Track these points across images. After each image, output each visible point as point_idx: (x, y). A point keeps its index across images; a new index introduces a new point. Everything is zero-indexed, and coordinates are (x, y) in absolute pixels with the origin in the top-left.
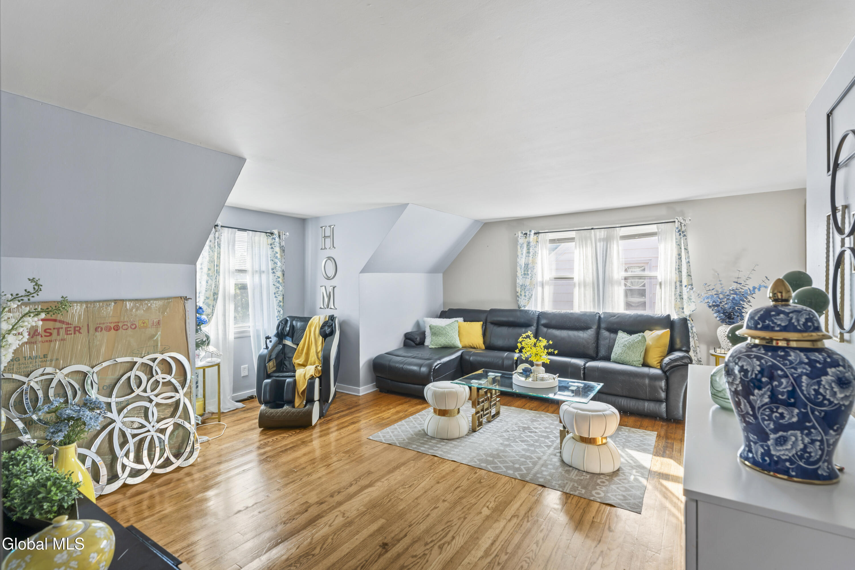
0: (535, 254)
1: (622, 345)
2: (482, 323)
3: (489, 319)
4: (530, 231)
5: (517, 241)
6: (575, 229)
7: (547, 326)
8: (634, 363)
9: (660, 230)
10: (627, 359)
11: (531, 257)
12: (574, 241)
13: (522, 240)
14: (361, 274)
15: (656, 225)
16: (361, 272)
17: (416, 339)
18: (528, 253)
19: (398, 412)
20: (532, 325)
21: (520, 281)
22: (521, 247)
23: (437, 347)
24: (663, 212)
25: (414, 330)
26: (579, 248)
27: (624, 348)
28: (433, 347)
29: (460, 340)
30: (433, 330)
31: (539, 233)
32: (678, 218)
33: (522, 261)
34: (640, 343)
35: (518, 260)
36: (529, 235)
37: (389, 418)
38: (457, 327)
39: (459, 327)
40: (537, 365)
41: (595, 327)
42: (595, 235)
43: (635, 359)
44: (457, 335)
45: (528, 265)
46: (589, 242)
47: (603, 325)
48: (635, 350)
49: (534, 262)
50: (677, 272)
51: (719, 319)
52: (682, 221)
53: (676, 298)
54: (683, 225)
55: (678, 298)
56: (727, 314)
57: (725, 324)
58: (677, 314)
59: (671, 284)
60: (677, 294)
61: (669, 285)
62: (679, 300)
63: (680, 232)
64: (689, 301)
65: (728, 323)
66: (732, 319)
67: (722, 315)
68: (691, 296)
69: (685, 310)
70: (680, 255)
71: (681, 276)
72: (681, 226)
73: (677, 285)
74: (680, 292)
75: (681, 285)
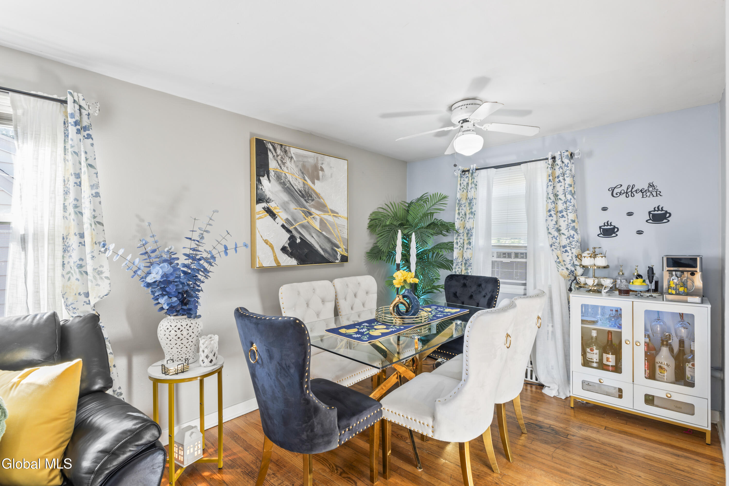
9: (19, 112)
32: (75, 94)
50: (67, 214)
51: (166, 307)
52: (83, 104)
53: (68, 273)
54: (84, 112)
55: (73, 272)
56: (180, 296)
57: (175, 314)
58: (71, 309)
59: (54, 239)
60: (72, 264)
61: (49, 243)
62: (78, 276)
63: (79, 127)
64: (98, 276)
65: (180, 312)
66: (186, 304)
67: (175, 299)
68: (101, 266)
69: (90, 298)
70: (78, 176)
71: (80, 224)
72: (81, 114)
73: (70, 243)
74: (81, 259)
75: (82, 244)
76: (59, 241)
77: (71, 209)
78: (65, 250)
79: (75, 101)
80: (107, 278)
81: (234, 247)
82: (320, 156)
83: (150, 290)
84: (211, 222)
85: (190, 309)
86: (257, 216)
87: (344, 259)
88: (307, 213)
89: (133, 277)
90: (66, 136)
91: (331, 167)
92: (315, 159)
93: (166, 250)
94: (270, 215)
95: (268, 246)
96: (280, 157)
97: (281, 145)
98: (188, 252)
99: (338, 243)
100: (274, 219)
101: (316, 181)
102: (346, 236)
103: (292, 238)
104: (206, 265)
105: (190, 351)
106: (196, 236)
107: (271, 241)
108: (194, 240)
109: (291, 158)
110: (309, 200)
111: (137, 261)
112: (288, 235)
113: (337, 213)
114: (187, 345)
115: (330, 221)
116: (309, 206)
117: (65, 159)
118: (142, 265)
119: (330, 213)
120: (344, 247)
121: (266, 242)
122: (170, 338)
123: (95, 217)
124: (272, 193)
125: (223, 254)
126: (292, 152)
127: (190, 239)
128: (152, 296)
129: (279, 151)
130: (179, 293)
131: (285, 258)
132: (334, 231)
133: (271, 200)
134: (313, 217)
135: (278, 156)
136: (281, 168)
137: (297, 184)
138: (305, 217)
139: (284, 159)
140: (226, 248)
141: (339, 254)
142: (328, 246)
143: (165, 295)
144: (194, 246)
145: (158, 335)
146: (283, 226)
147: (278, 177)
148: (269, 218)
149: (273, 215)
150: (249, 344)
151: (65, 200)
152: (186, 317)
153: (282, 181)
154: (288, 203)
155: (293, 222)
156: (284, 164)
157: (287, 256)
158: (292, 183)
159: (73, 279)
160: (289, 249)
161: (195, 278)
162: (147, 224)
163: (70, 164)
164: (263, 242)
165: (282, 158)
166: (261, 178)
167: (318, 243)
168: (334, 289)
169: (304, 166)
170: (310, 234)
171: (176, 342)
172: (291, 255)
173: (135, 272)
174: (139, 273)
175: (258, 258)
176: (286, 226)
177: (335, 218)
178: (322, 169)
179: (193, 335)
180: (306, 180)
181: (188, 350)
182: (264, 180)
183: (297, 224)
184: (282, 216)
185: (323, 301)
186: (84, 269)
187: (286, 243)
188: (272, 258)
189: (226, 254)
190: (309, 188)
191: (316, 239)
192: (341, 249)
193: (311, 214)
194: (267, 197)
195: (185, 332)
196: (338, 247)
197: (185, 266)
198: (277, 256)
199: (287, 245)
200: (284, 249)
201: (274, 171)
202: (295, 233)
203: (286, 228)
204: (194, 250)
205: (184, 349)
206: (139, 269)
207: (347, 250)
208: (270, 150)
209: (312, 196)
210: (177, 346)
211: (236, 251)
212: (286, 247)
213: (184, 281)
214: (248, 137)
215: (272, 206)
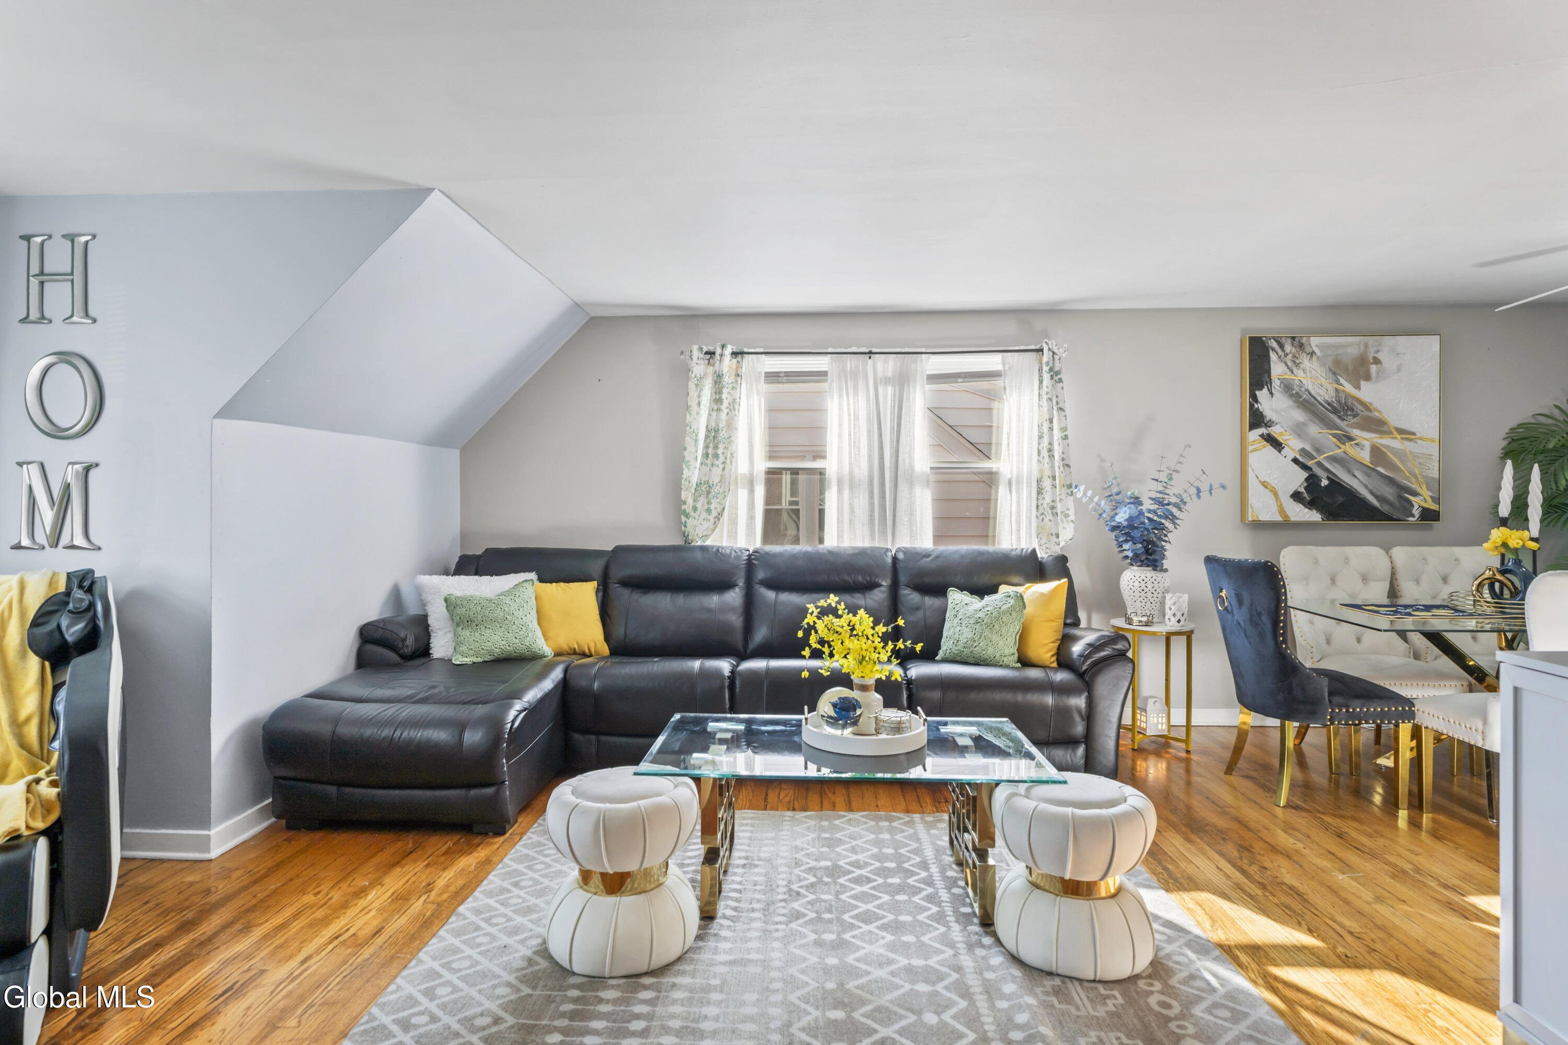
0: (733, 404)
1: (972, 621)
2: (595, 584)
3: (618, 573)
4: (723, 347)
5: (689, 370)
6: (830, 350)
7: (776, 585)
8: (1005, 659)
9: (1007, 367)
10: (990, 652)
11: (725, 411)
12: (825, 381)
13: (699, 367)
14: (217, 422)
15: (999, 356)
16: (220, 414)
17: (404, 640)
18: (718, 401)
19: (401, 899)
20: (737, 585)
21: (693, 473)
22: (697, 385)
23: (479, 660)
24: (1009, 328)
25: (387, 615)
26: (840, 396)
27: (977, 626)
28: (467, 660)
29: (544, 635)
30: (459, 611)
31: (742, 353)
32: (1050, 343)
33: (700, 421)
34: (1013, 613)
35: (689, 418)
36: (721, 355)
37: (378, 932)
38: (533, 599)
39: (536, 598)
40: (864, 688)
41: (885, 583)
42: (875, 369)
43: (1007, 652)
44: (535, 622)
45: (717, 431)
46: (861, 383)
47: (903, 579)
48: (1004, 630)
49: (730, 425)
50: (1041, 458)
51: (1130, 554)
52: (1055, 350)
53: (1042, 514)
54: (1056, 357)
55: (1046, 513)
56: (1145, 544)
57: (1139, 564)
58: (1044, 548)
59: (1031, 483)
60: (1045, 505)
61: (1027, 486)
62: (1050, 517)
63: (1052, 373)
64: (1064, 519)
65: (1145, 562)
66: (1151, 555)
67: (1139, 546)
68: (1068, 509)
69: (1060, 539)
70: (1051, 421)
71: (1053, 467)
72: (1053, 359)
73: (1044, 486)
74: (1053, 501)
75: (1054, 486)
76: (1034, 484)
77: (1045, 453)
78: (1040, 492)
79: (1049, 349)
80: (1072, 521)
81: (1209, 488)
82: (1370, 340)
83: (1113, 535)
84: (1182, 460)
85: (1156, 561)
86: (1251, 448)
87: (1430, 516)
88: (1343, 438)
89: (1099, 519)
90: (1041, 382)
91: (1398, 354)
92: (1362, 347)
93: (1129, 493)
94: (1271, 445)
95: (1267, 491)
96: (1290, 357)
97: (1293, 338)
98: (1154, 495)
99: (1414, 486)
100: (1280, 451)
101: (1363, 383)
102: (1435, 474)
103: (1312, 481)
104: (1175, 510)
105: (1155, 608)
106: (1163, 477)
107: (1273, 482)
108: (1161, 482)
109: (1312, 353)
110: (1347, 416)
111: (1103, 503)
112: (1306, 475)
113: (1414, 434)
114: (1152, 600)
115: (1394, 448)
116: (1347, 426)
117: (1039, 405)
118: (1108, 509)
119: (1396, 434)
120: (1430, 494)
121: (1264, 484)
122: (1133, 589)
123: (1063, 460)
124: (1276, 412)
125: (1194, 497)
126: (1313, 345)
127: (1157, 480)
128: (1116, 542)
129: (1288, 348)
130: (1144, 540)
131: (1298, 510)
132: (1406, 466)
133: (1273, 422)
134: (1356, 444)
135: (1286, 355)
136: (1292, 372)
137: (1322, 393)
138: (1339, 444)
139: (1297, 358)
140: (1199, 491)
141: (1416, 506)
142: (1389, 492)
143: (1129, 541)
144: (1161, 488)
145: (1121, 586)
146: (1295, 461)
147: (1287, 388)
148: (1269, 449)
149: (1277, 445)
150: (1218, 591)
151: (1039, 444)
152: (1151, 568)
153: (1294, 392)
154: (1304, 424)
155: (1314, 454)
156: (1297, 365)
157: (1302, 507)
158: (1313, 392)
159: (1046, 520)
160: (1306, 495)
161: (1160, 527)
162: (1109, 465)
163: (1045, 409)
164: (1260, 484)
165: (1294, 356)
166: (1257, 393)
167: (1367, 487)
168: (1388, 562)
169: (1337, 363)
170: (1349, 471)
171: (1140, 594)
172: (1311, 504)
173: (1100, 515)
174: (1104, 515)
175: (1252, 508)
176: (1301, 460)
177: (1406, 443)
178: (1377, 361)
179: (1158, 590)
180: (1341, 385)
181: (1153, 607)
182: (1262, 394)
183: (1322, 457)
184: (1293, 445)
185: (1365, 579)
186: (1054, 511)
187: (1300, 486)
188: (1275, 509)
189: (1199, 497)
190: (1348, 396)
191: (1362, 480)
192: (1422, 498)
193: (1351, 439)
194: (1268, 419)
195: (1150, 585)
196: (1415, 494)
197: (1149, 511)
198: (1284, 505)
199: (1302, 490)
200: (1296, 496)
201: (1279, 379)
202: (1317, 471)
203: (1302, 463)
204: (1160, 492)
205: (1148, 604)
206: (1104, 511)
207: (1437, 500)
208: (1273, 349)
209: (1355, 408)
210: (1141, 599)
211: (1211, 494)
212: (1300, 492)
213: (1150, 527)
214: (1238, 337)
215: (1275, 431)
